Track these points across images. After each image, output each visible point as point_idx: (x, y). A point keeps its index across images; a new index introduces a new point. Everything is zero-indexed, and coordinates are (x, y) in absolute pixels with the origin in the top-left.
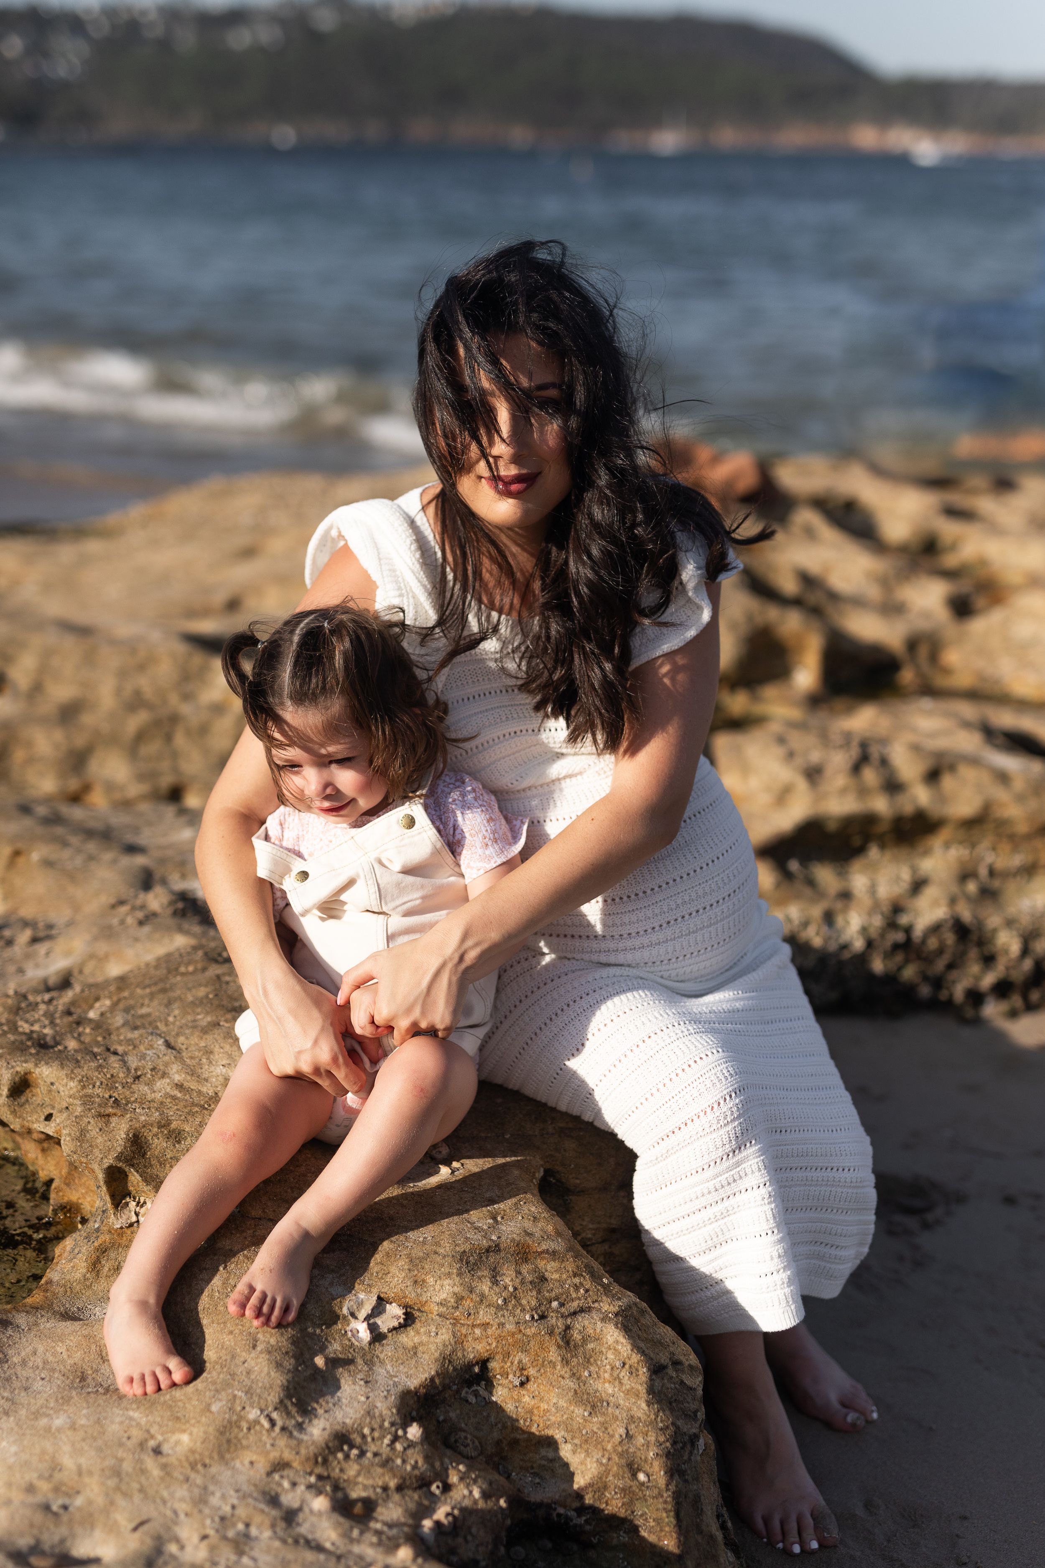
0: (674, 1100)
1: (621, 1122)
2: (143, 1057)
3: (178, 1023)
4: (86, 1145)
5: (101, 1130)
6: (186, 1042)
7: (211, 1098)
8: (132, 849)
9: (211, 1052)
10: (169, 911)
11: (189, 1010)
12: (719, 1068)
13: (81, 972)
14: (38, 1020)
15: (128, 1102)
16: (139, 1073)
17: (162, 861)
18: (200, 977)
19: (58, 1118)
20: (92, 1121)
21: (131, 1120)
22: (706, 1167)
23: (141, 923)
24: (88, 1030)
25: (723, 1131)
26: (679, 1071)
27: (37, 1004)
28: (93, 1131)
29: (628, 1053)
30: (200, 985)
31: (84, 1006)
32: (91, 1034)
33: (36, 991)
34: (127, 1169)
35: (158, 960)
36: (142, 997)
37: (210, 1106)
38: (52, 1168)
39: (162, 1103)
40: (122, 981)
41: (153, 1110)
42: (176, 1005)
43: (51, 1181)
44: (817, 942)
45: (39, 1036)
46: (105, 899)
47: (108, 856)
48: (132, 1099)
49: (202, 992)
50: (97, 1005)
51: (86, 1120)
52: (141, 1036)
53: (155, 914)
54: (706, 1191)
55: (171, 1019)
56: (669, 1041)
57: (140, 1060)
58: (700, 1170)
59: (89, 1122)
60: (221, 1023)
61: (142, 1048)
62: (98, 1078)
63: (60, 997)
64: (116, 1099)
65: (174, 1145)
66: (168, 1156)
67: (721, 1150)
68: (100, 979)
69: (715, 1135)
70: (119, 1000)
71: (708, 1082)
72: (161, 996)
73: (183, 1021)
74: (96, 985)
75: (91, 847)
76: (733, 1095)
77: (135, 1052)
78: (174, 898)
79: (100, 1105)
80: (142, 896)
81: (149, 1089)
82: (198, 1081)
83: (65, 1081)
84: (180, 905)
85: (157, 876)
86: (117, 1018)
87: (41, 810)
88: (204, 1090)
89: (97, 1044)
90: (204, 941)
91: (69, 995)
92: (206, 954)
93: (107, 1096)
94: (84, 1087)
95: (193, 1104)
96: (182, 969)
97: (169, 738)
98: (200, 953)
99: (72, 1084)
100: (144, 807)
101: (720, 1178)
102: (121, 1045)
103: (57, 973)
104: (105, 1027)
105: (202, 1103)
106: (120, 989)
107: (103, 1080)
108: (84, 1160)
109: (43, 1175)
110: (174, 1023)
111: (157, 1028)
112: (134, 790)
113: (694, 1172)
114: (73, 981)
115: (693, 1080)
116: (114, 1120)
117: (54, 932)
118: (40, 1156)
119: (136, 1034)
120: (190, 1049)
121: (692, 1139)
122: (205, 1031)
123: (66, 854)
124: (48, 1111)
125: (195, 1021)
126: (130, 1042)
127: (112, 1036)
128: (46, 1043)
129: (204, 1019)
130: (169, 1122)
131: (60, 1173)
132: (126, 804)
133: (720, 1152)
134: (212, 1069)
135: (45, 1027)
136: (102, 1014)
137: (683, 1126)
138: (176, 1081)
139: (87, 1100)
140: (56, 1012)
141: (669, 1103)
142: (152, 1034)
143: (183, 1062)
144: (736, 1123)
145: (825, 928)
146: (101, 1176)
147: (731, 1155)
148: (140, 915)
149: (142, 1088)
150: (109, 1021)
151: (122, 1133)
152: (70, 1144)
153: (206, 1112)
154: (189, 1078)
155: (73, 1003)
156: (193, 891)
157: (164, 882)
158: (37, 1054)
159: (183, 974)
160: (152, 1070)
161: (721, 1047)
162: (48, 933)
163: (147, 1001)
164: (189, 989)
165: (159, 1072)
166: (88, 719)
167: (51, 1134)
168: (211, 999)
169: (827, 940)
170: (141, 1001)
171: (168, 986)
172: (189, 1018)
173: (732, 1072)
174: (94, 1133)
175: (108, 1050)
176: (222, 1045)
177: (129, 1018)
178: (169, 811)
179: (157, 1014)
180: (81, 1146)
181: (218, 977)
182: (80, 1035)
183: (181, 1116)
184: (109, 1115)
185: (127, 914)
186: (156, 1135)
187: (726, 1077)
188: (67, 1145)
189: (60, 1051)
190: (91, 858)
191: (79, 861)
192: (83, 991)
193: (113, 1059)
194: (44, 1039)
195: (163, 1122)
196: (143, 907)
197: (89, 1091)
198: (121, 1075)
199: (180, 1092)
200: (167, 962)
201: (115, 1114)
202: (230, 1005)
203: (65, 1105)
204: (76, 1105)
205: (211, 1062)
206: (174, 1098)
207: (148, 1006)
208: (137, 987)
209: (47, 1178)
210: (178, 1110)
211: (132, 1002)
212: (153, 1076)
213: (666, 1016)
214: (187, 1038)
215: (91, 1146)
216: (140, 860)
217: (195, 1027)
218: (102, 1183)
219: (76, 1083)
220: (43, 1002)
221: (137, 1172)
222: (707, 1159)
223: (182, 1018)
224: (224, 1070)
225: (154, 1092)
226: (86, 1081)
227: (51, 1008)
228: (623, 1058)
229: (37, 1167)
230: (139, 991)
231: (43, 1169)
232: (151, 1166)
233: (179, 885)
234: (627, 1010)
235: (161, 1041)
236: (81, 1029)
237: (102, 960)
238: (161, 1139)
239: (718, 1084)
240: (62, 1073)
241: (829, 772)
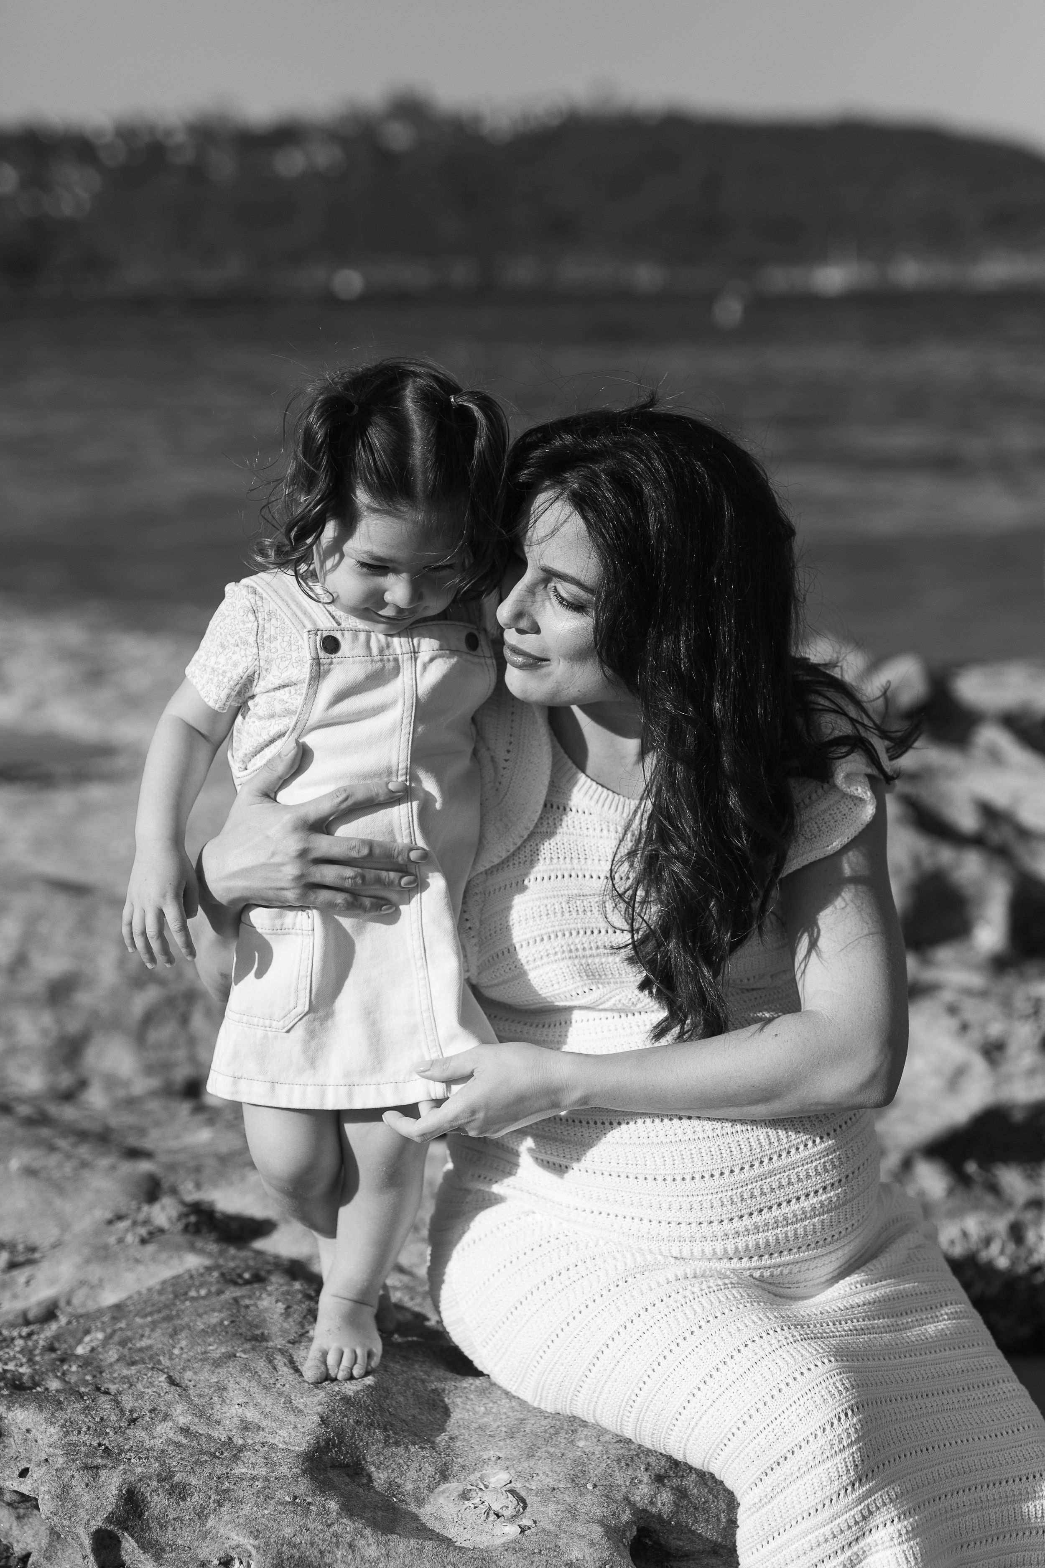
0: (778, 1422)
1: (716, 1455)
2: (141, 1395)
3: (184, 1356)
4: (68, 1505)
5: (87, 1485)
6: (194, 1377)
7: (223, 1444)
8: (135, 1154)
9: (225, 1389)
10: (180, 1226)
11: (200, 1341)
12: (831, 1381)
13: (69, 1303)
14: (15, 1358)
15: (121, 1452)
16: (135, 1415)
17: (172, 1167)
18: (215, 1301)
19: (36, 1473)
20: (76, 1475)
21: (125, 1473)
22: (820, 1507)
23: (143, 1241)
24: (74, 1368)
25: (838, 1459)
26: (783, 1386)
27: (13, 1339)
28: (78, 1487)
29: (721, 1366)
30: (213, 1310)
31: (71, 1341)
32: (78, 1372)
33: (13, 1325)
34: (119, 1533)
35: (164, 1282)
36: (142, 1327)
37: (222, 1453)
38: (29, 1540)
39: (163, 1451)
40: (118, 1310)
41: (152, 1460)
42: (184, 1334)
43: (28, 1555)
44: (1002, 1263)
45: (13, 1375)
46: (101, 1214)
47: (105, 1162)
48: (127, 1447)
49: (215, 1318)
50: (87, 1339)
51: (69, 1473)
52: (139, 1371)
53: (162, 1231)
54: (822, 1539)
55: (176, 1351)
56: (769, 1349)
57: (137, 1400)
58: (813, 1511)
59: (73, 1476)
60: (238, 1355)
61: (140, 1386)
62: (84, 1422)
63: (42, 1330)
64: (107, 1448)
65: (178, 1503)
66: (171, 1517)
67: (836, 1483)
68: (91, 1306)
69: (829, 1464)
70: (114, 1332)
71: (817, 1398)
72: (165, 1325)
73: (191, 1354)
74: (86, 1316)
75: (84, 1151)
76: (850, 1413)
77: (130, 1391)
78: (185, 1210)
79: (86, 1455)
80: (146, 1208)
81: (147, 1434)
82: (207, 1424)
83: (44, 1426)
84: (193, 1219)
85: (165, 1185)
86: (111, 1353)
87: (24, 1110)
88: (215, 1434)
89: (86, 1383)
90: (221, 1261)
91: (53, 1328)
92: (222, 1275)
93: (95, 1444)
94: (67, 1433)
95: (201, 1452)
96: (193, 1293)
97: (185, 1020)
98: (216, 1274)
99: (52, 1430)
100: (154, 1105)
101: (838, 1521)
102: (115, 1384)
103: (39, 1304)
104: (95, 1364)
105: (213, 1450)
106: (115, 1319)
107: (91, 1425)
108: (66, 1523)
109: (18, 1550)
110: (179, 1357)
111: (159, 1362)
112: (141, 1085)
113: (806, 1515)
114: (58, 1313)
115: (799, 1395)
116: (103, 1473)
117: (37, 1255)
118: (15, 1524)
119: (133, 1370)
120: (199, 1386)
121: (802, 1471)
122: (217, 1364)
123: (53, 1160)
124: (23, 1465)
125: (205, 1352)
126: (125, 1379)
127: (104, 1374)
128: (22, 1383)
129: (217, 1350)
130: (171, 1475)
131: (39, 1544)
132: (130, 1103)
133: (836, 1486)
134: (225, 1409)
135: (22, 1365)
136: (93, 1350)
137: (789, 1455)
138: (181, 1425)
139: (71, 1449)
140: (35, 1348)
141: (772, 1426)
142: (152, 1369)
143: (189, 1401)
144: (855, 1448)
145: (1011, 1247)
146: (87, 1542)
147: (850, 1489)
148: (143, 1231)
149: (138, 1434)
150: (101, 1357)
151: (114, 1488)
152: (49, 1504)
153: (217, 1461)
154: (196, 1420)
155: (57, 1337)
156: (211, 1204)
157: (174, 1191)
158: (10, 1395)
159: (193, 1299)
160: (150, 1411)
161: (834, 1356)
162: (30, 1256)
163: (147, 1332)
164: (200, 1316)
165: (159, 1414)
166: (83, 998)
167: (27, 1493)
168: (226, 1327)
169: (1014, 1261)
170: (140, 1331)
171: (174, 1313)
172: (199, 1349)
173: (848, 1386)
174: (78, 1490)
175: (98, 1389)
176: (238, 1379)
177: (126, 1352)
178: (184, 1108)
179: (160, 1346)
180: (63, 1506)
181: (236, 1300)
182: (64, 1374)
183: (186, 1466)
184: (97, 1467)
185: (127, 1231)
186: (155, 1491)
187: (839, 1391)
188: (46, 1505)
189: (38, 1392)
190: (84, 1165)
191: (68, 1168)
192: (69, 1323)
193: (103, 1398)
194: (20, 1379)
195: (164, 1474)
196: (146, 1222)
197: (74, 1438)
198: (113, 1418)
199: (186, 1437)
200: (173, 1285)
201: (105, 1466)
202: (249, 1333)
203: (44, 1456)
204: (56, 1455)
205: (224, 1401)
206: (178, 1445)
207: (149, 1337)
208: (136, 1315)
209: (24, 1553)
210: (182, 1459)
211: (129, 1333)
212: (152, 1419)
213: (766, 1320)
214: (195, 1373)
215: (75, 1505)
216: (145, 1166)
217: (206, 1359)
218: (88, 1551)
219: (57, 1429)
220: (21, 1337)
221: (132, 1536)
222: (820, 1496)
223: (190, 1351)
224: (240, 1411)
225: (153, 1438)
226: (68, 1427)
227: (30, 1343)
228: (714, 1372)
229: (11, 1540)
230: (138, 1320)
231: (18, 1542)
232: (150, 1529)
233: (192, 1196)
234: (718, 1314)
235: (163, 1378)
236: (65, 1367)
237: (95, 1287)
238: (161, 1495)
239: (830, 1400)
240: (40, 1417)
241: (1012, 1049)
